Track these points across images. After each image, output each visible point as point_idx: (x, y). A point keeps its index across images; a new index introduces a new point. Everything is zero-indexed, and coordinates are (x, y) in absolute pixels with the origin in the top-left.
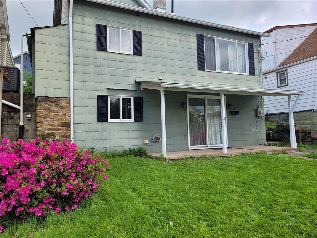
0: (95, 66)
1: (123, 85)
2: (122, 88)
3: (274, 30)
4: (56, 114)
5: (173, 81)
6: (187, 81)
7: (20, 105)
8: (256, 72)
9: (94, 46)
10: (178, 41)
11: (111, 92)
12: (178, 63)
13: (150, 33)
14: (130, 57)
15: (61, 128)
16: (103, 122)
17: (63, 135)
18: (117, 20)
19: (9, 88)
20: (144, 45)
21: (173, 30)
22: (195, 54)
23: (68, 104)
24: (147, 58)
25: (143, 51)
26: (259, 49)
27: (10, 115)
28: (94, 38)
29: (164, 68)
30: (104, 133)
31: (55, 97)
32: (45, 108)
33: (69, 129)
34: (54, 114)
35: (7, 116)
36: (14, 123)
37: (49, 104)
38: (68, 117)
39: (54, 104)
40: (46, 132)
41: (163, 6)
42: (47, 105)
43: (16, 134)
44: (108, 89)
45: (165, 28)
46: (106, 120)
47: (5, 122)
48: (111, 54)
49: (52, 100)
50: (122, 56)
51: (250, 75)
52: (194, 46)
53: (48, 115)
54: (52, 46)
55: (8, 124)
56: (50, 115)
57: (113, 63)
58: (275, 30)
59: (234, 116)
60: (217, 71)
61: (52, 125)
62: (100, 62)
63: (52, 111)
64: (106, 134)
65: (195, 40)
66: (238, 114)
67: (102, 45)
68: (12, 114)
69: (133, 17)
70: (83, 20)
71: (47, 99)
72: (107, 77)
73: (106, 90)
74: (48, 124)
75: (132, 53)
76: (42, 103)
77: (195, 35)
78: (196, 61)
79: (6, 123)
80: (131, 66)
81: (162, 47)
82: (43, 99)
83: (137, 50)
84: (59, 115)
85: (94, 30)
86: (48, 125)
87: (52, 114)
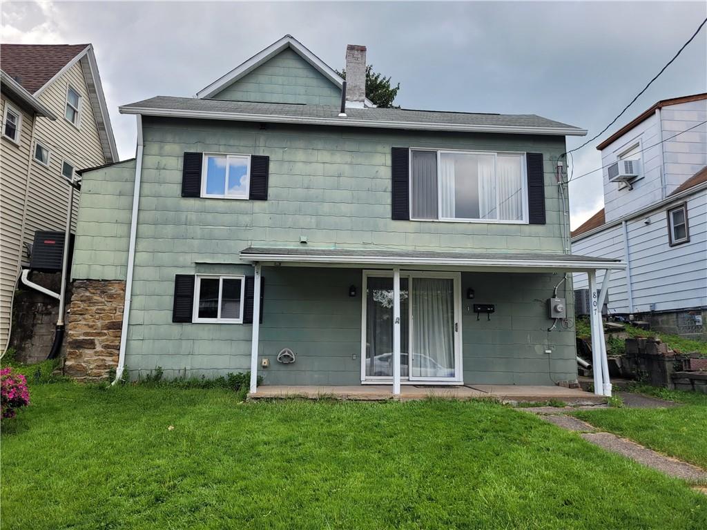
0: (177, 223)
1: (227, 256)
2: (224, 261)
3: (657, 111)
4: (99, 307)
5: (333, 244)
6: (364, 243)
7: (60, 294)
8: (550, 215)
9: (177, 189)
10: (347, 167)
11: (202, 269)
12: (344, 208)
13: (286, 157)
14: (243, 204)
15: (105, 331)
16: (184, 324)
17: (108, 343)
18: (223, 142)
19: (54, 266)
20: (273, 180)
21: (337, 147)
22: (387, 188)
23: (122, 292)
24: (278, 203)
25: (271, 191)
26: (560, 164)
27: (46, 309)
28: (178, 176)
29: (314, 219)
30: (184, 342)
31: (103, 280)
32: (83, 299)
33: (118, 334)
34: (97, 307)
35: (42, 311)
36: (51, 322)
37: (92, 291)
38: (120, 313)
39: (98, 292)
40: (82, 338)
41: (360, 96)
42: (88, 294)
43: (52, 339)
44: (196, 263)
45: (320, 145)
46: (188, 319)
47: (38, 319)
48: (208, 202)
49: (96, 285)
50: (229, 203)
51: (530, 223)
52: (385, 173)
53: (87, 309)
54: (107, 196)
55: (42, 324)
56: (91, 310)
57: (210, 217)
58: (660, 109)
59: (483, 317)
60: (441, 219)
61: (91, 327)
62: (187, 217)
63: (95, 303)
64: (186, 346)
65: (388, 160)
66: (493, 311)
67: (191, 187)
68: (49, 307)
69: (253, 133)
70: (161, 148)
71: (89, 283)
72: (196, 242)
73: (194, 265)
74: (85, 325)
75: (247, 196)
76: (79, 290)
77: (388, 150)
78: (389, 201)
79: (40, 322)
80: (246, 219)
81: (310, 180)
82: (82, 283)
83: (259, 190)
84: (104, 310)
85: (179, 164)
86: (85, 327)
87: (94, 308)
